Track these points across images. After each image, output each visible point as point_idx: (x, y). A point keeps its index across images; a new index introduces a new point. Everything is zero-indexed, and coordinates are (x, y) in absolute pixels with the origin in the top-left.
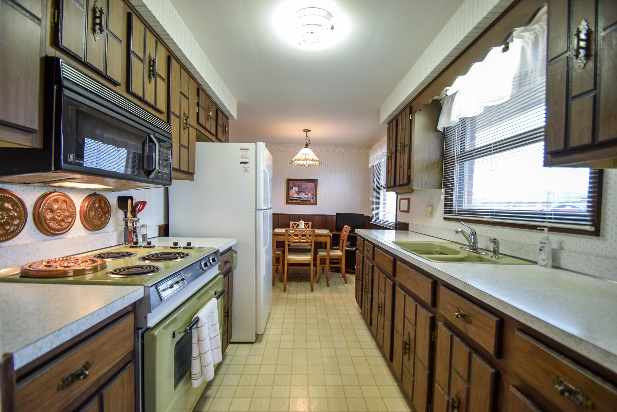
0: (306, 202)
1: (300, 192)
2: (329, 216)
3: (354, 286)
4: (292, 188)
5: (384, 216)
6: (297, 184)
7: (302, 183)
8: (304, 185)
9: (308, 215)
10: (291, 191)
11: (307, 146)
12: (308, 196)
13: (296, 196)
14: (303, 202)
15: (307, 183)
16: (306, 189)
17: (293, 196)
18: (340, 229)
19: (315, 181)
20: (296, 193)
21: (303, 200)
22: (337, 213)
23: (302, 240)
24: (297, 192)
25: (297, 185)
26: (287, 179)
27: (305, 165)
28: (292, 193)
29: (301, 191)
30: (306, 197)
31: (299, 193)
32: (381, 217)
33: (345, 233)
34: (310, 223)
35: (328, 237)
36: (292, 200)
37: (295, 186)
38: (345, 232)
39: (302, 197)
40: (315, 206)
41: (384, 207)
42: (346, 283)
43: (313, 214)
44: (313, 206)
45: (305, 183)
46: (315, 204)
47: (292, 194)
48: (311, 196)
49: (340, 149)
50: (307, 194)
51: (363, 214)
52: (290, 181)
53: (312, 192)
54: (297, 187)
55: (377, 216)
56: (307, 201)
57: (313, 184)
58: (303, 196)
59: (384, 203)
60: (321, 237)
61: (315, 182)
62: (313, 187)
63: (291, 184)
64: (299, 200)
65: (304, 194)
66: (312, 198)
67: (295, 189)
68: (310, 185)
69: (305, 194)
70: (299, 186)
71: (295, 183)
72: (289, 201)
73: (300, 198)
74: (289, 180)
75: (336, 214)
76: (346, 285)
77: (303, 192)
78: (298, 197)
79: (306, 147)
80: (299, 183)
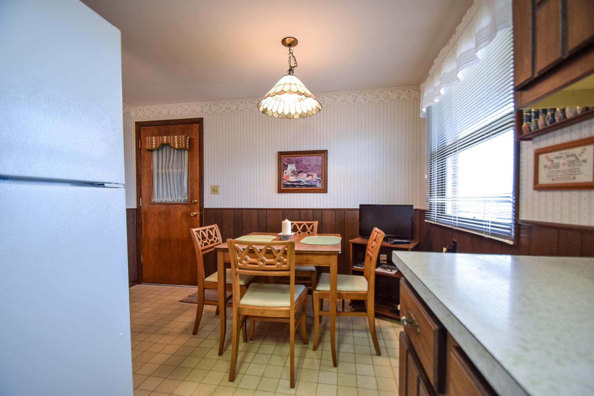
0: (309, 188)
1: (300, 172)
2: (349, 212)
3: (396, 363)
4: (287, 166)
5: (454, 207)
6: (294, 159)
7: (303, 157)
8: (305, 160)
9: (313, 210)
10: (285, 171)
11: (291, 71)
12: (312, 179)
13: (292, 179)
14: (304, 188)
15: (311, 157)
16: (309, 167)
17: (288, 180)
18: (366, 233)
19: (324, 153)
20: (292, 174)
21: (305, 185)
22: (361, 205)
23: (267, 264)
24: (294, 173)
25: (294, 161)
26: (279, 152)
27: (296, 117)
28: (287, 174)
29: (301, 170)
30: (310, 181)
31: (297, 175)
32: (449, 211)
33: (374, 243)
34: (316, 223)
35: (331, 257)
36: (288, 186)
37: (291, 163)
38: (375, 240)
39: (303, 181)
40: (325, 195)
41: (454, 191)
42: (379, 354)
43: (322, 207)
44: (322, 195)
45: (308, 158)
46: (324, 190)
47: (286, 176)
48: (318, 178)
49: (365, 95)
50: (311, 175)
51: (412, 206)
52: (282, 156)
53: (318, 171)
54: (294, 165)
55: (442, 207)
56: (312, 186)
57: (320, 158)
58: (303, 178)
59: (455, 184)
60: (316, 257)
61: (323, 155)
62: (320, 164)
63: (285, 159)
64: (297, 185)
65: (305, 175)
66: (319, 181)
67: (291, 167)
68: (315, 160)
69: (308, 176)
70: (297, 162)
71: (291, 158)
72: (282, 188)
73: (300, 182)
74: (281, 154)
75: (359, 208)
76: (378, 360)
77: (306, 172)
78: (296, 180)
79: (290, 74)
80: (297, 158)
